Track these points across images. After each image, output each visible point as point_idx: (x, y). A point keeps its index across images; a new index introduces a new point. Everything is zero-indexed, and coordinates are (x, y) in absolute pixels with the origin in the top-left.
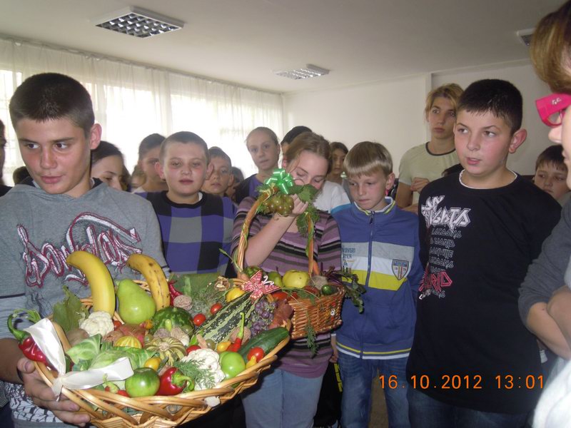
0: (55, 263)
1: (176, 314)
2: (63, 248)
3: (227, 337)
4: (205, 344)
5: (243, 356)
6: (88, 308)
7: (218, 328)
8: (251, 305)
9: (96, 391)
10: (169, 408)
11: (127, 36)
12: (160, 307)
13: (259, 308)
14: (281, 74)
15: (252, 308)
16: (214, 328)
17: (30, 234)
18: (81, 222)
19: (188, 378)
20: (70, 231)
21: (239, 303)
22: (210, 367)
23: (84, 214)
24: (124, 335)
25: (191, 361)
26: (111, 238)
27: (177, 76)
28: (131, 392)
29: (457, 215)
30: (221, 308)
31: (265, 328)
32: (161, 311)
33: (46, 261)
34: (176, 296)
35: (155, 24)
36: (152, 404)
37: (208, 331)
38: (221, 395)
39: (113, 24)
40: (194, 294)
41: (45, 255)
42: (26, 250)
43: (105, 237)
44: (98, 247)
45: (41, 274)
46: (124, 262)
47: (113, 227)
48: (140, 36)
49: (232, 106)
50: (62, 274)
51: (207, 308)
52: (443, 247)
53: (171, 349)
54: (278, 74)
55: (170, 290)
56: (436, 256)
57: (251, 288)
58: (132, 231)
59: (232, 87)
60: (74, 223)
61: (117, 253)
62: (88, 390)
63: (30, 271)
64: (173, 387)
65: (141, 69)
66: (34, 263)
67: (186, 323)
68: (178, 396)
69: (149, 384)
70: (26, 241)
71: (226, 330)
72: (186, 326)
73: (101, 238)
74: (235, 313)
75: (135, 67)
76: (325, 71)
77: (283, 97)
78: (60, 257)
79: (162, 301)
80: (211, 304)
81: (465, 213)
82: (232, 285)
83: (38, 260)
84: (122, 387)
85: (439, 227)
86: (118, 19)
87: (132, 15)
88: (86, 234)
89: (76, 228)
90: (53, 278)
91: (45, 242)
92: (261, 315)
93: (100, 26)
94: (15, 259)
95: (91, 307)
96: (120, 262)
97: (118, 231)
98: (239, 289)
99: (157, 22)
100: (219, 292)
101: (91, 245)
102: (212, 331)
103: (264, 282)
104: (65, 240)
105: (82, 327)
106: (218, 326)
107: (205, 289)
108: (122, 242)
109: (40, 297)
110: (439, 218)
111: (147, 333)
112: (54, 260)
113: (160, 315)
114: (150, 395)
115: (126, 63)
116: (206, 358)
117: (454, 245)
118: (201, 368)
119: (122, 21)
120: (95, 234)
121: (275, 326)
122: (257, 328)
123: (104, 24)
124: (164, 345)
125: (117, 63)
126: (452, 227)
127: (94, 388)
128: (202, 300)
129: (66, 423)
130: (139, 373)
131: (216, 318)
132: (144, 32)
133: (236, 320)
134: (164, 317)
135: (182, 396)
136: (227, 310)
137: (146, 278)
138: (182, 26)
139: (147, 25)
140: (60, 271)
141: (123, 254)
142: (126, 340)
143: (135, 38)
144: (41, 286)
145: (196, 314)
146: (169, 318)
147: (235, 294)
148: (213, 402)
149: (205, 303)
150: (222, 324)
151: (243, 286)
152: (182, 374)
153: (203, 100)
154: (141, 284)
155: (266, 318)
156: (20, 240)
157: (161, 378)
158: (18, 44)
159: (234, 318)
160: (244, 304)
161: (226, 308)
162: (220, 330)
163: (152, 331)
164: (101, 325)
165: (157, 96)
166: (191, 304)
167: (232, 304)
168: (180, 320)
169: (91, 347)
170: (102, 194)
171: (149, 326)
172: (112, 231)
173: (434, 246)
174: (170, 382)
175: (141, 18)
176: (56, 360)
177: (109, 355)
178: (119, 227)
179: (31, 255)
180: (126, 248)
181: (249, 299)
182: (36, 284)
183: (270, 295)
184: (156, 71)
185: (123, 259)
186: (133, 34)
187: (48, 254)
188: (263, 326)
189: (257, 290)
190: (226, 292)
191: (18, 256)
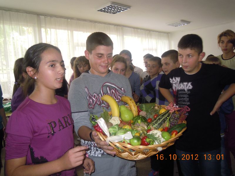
0: (98, 100)
1: (141, 118)
2: (100, 95)
3: (161, 127)
4: (153, 129)
5: (170, 133)
6: (110, 115)
7: (158, 123)
8: (170, 115)
9: (120, 143)
10: (145, 150)
11: (108, 14)
12: (135, 116)
13: (173, 116)
14: (169, 25)
15: (170, 116)
16: (156, 123)
17: (89, 90)
18: (105, 85)
19: (151, 140)
20: (102, 89)
21: (165, 114)
22: (159, 136)
23: (106, 83)
24: (124, 125)
25: (152, 134)
26: (116, 92)
27: (126, 28)
28: (132, 143)
29: (187, 85)
30: (158, 116)
31: (176, 124)
32: (135, 117)
33: (95, 100)
34: (140, 112)
35: (120, 9)
36: (139, 148)
37: (154, 124)
38: (163, 147)
39: (103, 10)
40: (147, 111)
41: (94, 98)
42: (88, 96)
43: (113, 91)
44: (111, 94)
45: (94, 104)
46: (120, 100)
47: (116, 87)
48: (113, 13)
49: (148, 39)
50: (100, 104)
51: (152, 116)
52: (184, 97)
53: (142, 130)
54: (168, 25)
55: (138, 109)
56: (182, 101)
57: (169, 108)
58: (123, 89)
59: (148, 31)
60: (103, 86)
61: (117, 97)
62: (117, 142)
63: (90, 103)
64: (146, 143)
65: (113, 26)
66: (91, 100)
67: (145, 121)
68: (148, 146)
69: (138, 141)
70: (88, 92)
71: (161, 124)
72: (145, 122)
73: (112, 91)
74: (164, 118)
75: (110, 26)
76: (188, 22)
77: (169, 34)
78: (99, 98)
79: (135, 113)
80: (153, 115)
81: (190, 84)
82: (161, 108)
83: (92, 99)
84: (129, 142)
85: (181, 90)
86: (105, 8)
87: (111, 5)
88: (107, 90)
89: (104, 88)
90: (97, 105)
91: (94, 93)
92: (174, 119)
93: (98, 11)
94: (85, 99)
95: (111, 115)
96: (119, 100)
97: (118, 89)
98: (164, 109)
99: (120, 8)
100: (156, 110)
101: (109, 94)
102: (156, 124)
103: (174, 106)
104: (101, 92)
105: (110, 122)
106: (157, 122)
107: (151, 109)
108: (119, 93)
109: (93, 112)
110: (180, 87)
111: (132, 124)
112: (97, 100)
113: (136, 118)
114: (138, 145)
115: (107, 24)
116: (157, 133)
117: (188, 96)
118: (155, 136)
119: (107, 8)
120: (110, 90)
121: (180, 123)
122: (173, 123)
123: (100, 10)
124: (139, 129)
125: (104, 25)
126: (186, 90)
127: (120, 142)
128: (150, 113)
129: (108, 154)
130: (135, 137)
131: (157, 119)
132: (115, 12)
133: (164, 121)
134: (137, 119)
135: (149, 146)
136: (161, 117)
137: (129, 105)
138: (130, 8)
139: (116, 9)
140: (99, 103)
141: (120, 97)
142: (126, 126)
143: (111, 14)
144: (93, 108)
145: (148, 118)
146: (139, 119)
147: (163, 111)
148: (160, 149)
149: (151, 114)
150: (159, 122)
151: (166, 108)
152: (149, 138)
153: (136, 38)
154: (127, 107)
155: (176, 120)
156: (86, 92)
157: (142, 140)
158: (69, 20)
159: (163, 120)
160: (167, 115)
161: (160, 116)
162: (159, 124)
163: (134, 124)
164: (116, 121)
165: (119, 37)
166: (146, 114)
167: (162, 114)
168: (143, 120)
169: (116, 128)
170: (111, 75)
171: (132, 122)
172: (116, 89)
173: (180, 97)
174: (145, 141)
175: (114, 6)
176: (106, 132)
177: (122, 131)
178: (118, 87)
179: (90, 98)
180: (121, 95)
181: (169, 113)
182: (92, 107)
183: (176, 111)
184: (118, 27)
185: (120, 99)
186: (110, 13)
187: (95, 97)
188: (175, 123)
189: (172, 109)
190: (159, 110)
191: (86, 98)
